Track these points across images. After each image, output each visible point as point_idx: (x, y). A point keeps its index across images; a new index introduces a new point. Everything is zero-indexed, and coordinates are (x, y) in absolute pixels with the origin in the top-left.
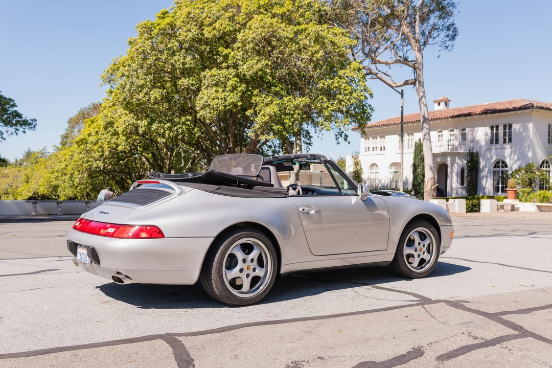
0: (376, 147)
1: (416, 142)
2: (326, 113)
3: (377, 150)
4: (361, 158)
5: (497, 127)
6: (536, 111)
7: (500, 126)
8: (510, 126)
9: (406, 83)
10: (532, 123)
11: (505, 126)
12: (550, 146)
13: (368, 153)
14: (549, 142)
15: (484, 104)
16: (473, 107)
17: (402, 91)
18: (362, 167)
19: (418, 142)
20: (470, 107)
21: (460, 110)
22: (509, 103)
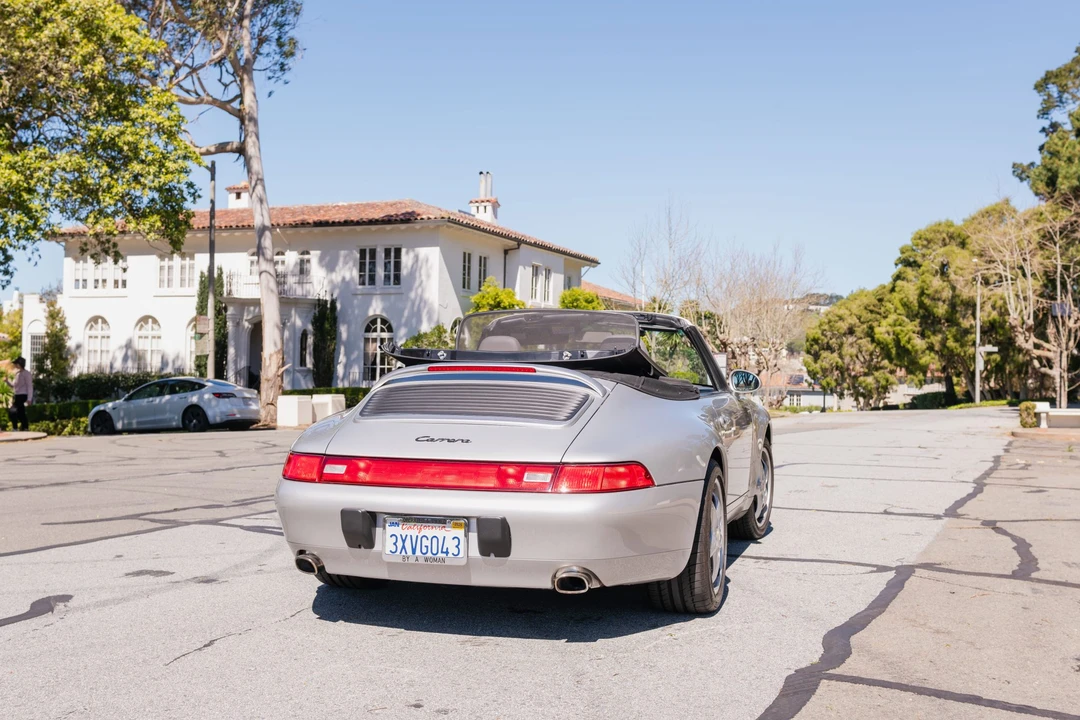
0: (104, 281)
1: (202, 273)
2: (107, 199)
3: (104, 286)
4: (62, 302)
5: (373, 253)
6: (448, 227)
7: (378, 250)
8: (398, 252)
9: (222, 148)
10: (437, 250)
11: (387, 252)
12: (465, 294)
13: (81, 292)
14: (464, 287)
15: (340, 204)
16: (319, 209)
17: (213, 164)
18: (67, 323)
19: (206, 274)
20: (312, 208)
21: (294, 213)
22: (391, 206)
